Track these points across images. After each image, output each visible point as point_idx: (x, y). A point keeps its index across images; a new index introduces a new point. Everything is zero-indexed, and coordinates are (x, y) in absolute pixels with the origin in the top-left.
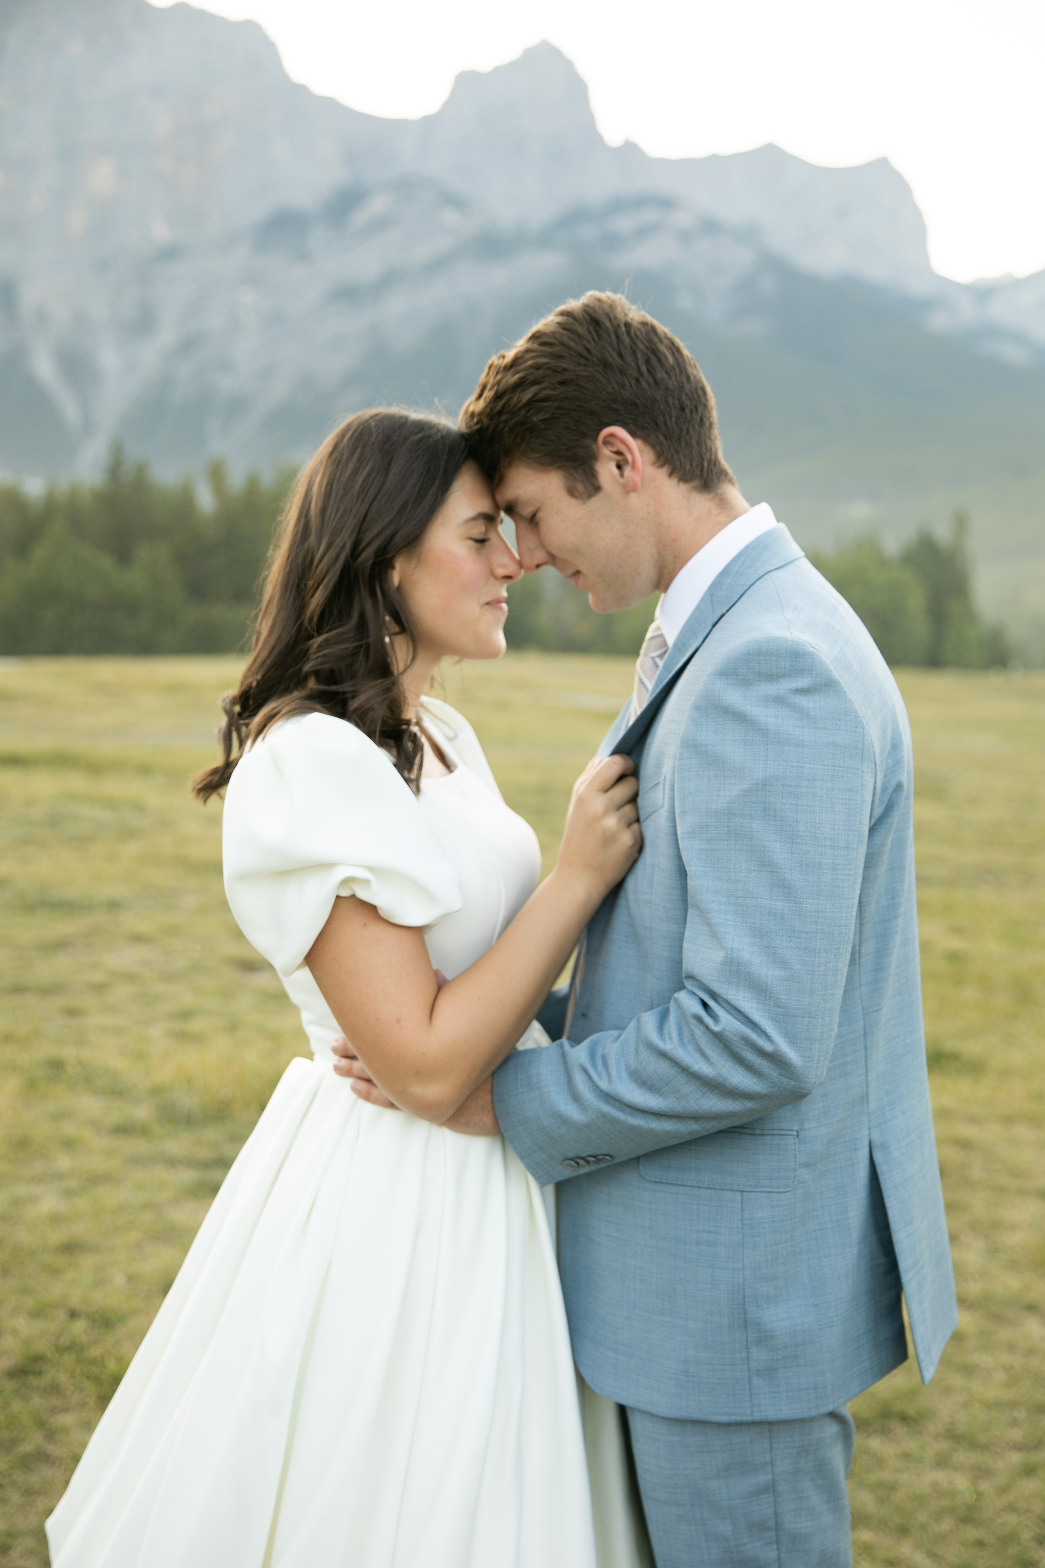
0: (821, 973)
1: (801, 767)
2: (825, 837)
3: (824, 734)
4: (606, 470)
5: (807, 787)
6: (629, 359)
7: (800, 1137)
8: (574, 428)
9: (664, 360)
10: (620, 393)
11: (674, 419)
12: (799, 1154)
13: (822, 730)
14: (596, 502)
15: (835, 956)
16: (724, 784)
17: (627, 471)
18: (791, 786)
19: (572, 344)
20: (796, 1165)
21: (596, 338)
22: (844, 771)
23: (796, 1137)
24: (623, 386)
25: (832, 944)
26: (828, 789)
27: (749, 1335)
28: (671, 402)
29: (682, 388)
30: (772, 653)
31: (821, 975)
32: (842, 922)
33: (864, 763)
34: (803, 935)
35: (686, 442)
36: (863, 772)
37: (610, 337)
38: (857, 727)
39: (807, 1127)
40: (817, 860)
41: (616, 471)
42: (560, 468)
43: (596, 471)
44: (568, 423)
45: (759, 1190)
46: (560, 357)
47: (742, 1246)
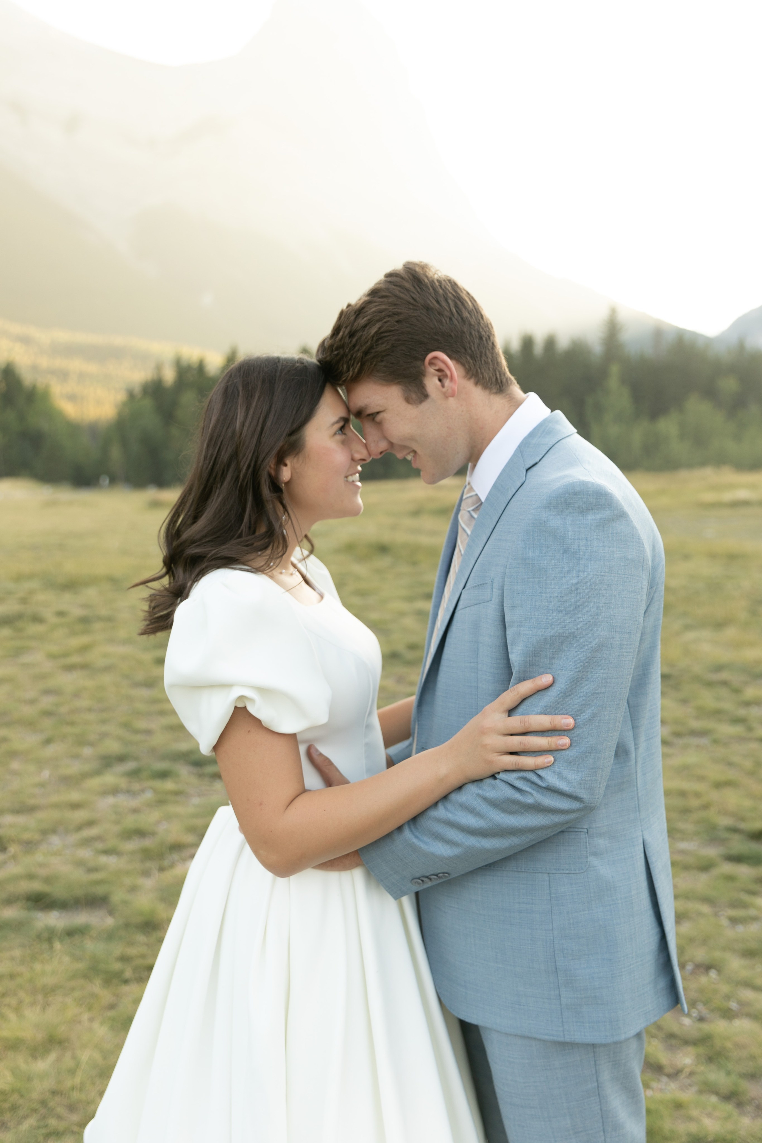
0: (605, 722)
1: (603, 576)
2: (616, 625)
3: (619, 552)
4: (431, 383)
5: (606, 590)
6: (444, 304)
7: (589, 833)
8: (408, 354)
9: (466, 304)
10: (440, 328)
11: (476, 346)
12: (589, 845)
13: (618, 549)
14: (425, 406)
15: (616, 709)
16: (546, 588)
17: (447, 382)
18: (596, 589)
19: (402, 295)
20: (587, 853)
21: (419, 290)
22: (631, 578)
23: (586, 833)
24: (441, 322)
25: (614, 701)
26: (620, 591)
27: (560, 978)
28: (473, 332)
29: (479, 323)
30: (583, 493)
31: (605, 723)
32: (622, 685)
33: (643, 572)
34: (595, 695)
35: (485, 361)
36: (642, 578)
37: (429, 290)
38: (640, 547)
39: (594, 826)
40: (609, 642)
41: (438, 383)
42: (399, 383)
43: (424, 384)
44: (404, 351)
45: (560, 872)
46: (395, 305)
47: (551, 913)
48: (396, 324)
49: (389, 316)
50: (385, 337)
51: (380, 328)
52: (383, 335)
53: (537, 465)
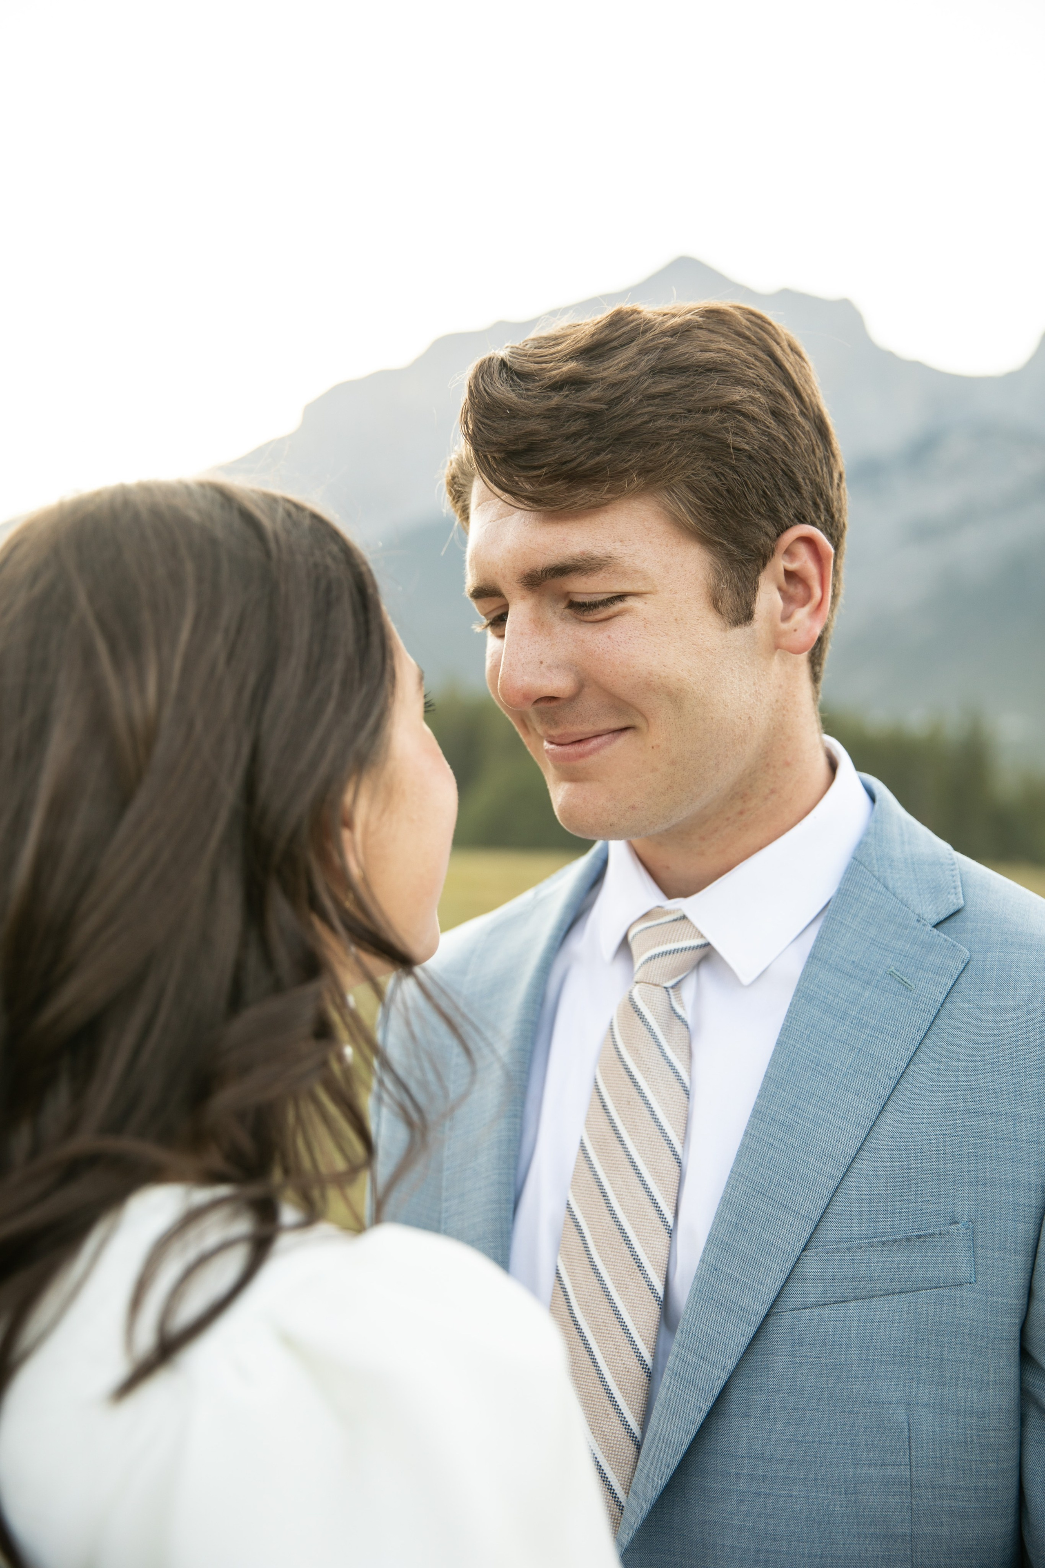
4: (766, 594)
14: (738, 637)
17: (800, 612)
41: (779, 603)
42: (713, 547)
43: (759, 586)
53: (958, 917)
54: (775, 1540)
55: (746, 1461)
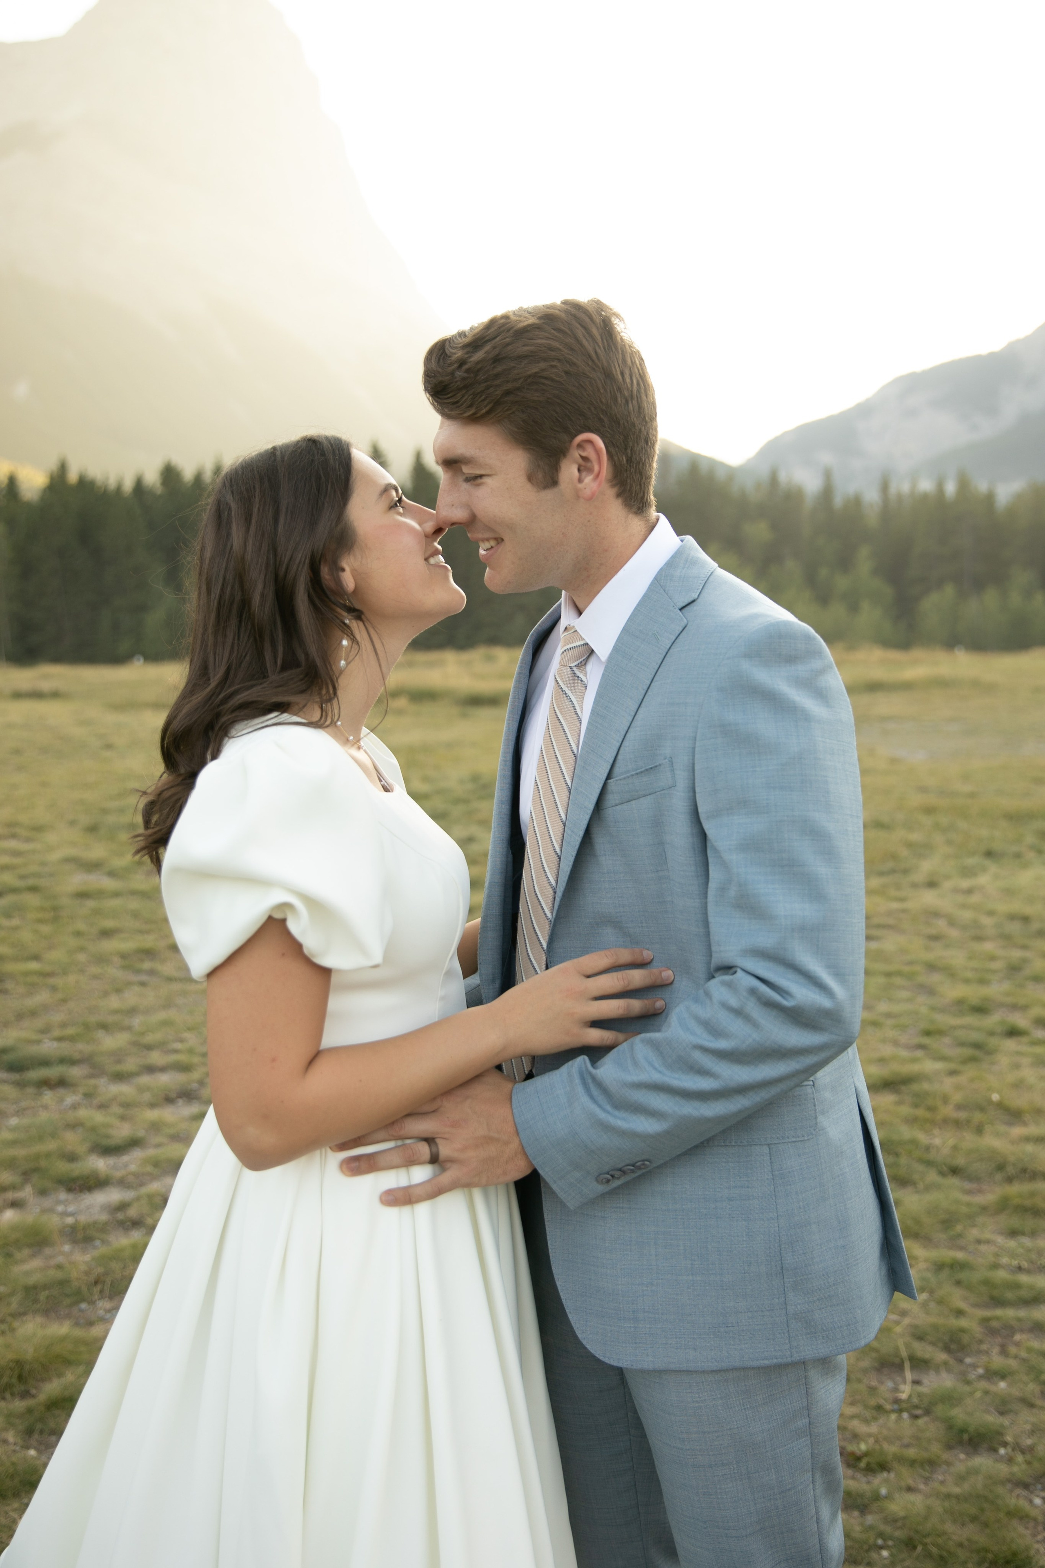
4: (569, 470)
8: (561, 420)
10: (610, 407)
12: (815, 1102)
14: (548, 495)
17: (587, 478)
20: (814, 1112)
24: (614, 400)
27: (786, 1280)
39: (818, 1076)
41: (576, 474)
43: (560, 467)
44: (557, 413)
45: (784, 1141)
46: (572, 349)
47: (774, 1196)
48: (563, 374)
49: (559, 360)
50: (543, 384)
51: (543, 370)
52: (543, 381)
53: (695, 603)
54: (623, 907)
55: (606, 874)
